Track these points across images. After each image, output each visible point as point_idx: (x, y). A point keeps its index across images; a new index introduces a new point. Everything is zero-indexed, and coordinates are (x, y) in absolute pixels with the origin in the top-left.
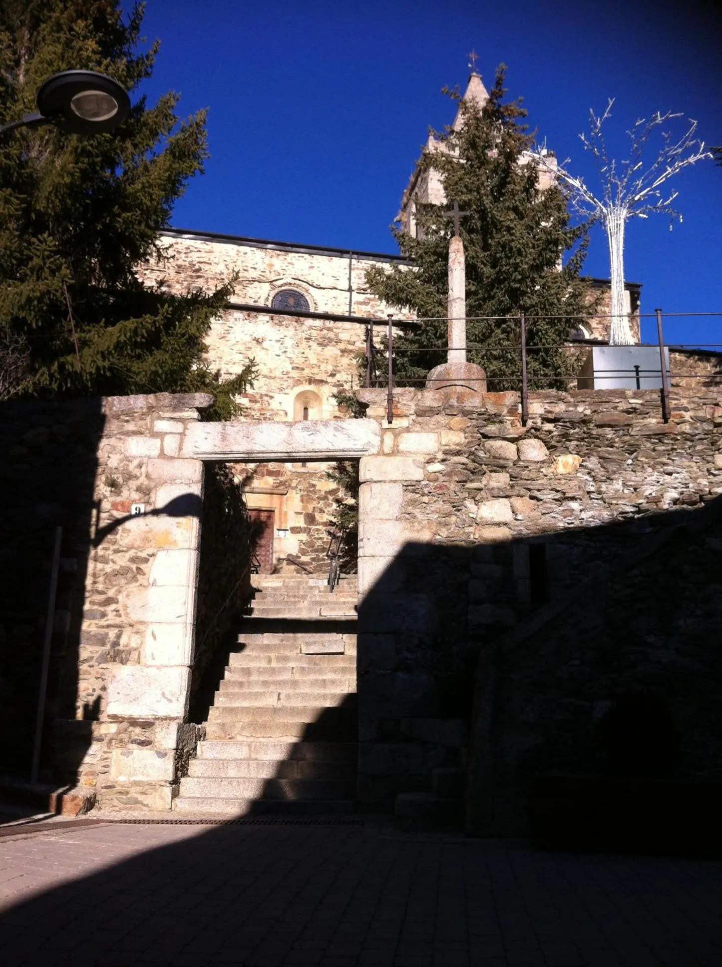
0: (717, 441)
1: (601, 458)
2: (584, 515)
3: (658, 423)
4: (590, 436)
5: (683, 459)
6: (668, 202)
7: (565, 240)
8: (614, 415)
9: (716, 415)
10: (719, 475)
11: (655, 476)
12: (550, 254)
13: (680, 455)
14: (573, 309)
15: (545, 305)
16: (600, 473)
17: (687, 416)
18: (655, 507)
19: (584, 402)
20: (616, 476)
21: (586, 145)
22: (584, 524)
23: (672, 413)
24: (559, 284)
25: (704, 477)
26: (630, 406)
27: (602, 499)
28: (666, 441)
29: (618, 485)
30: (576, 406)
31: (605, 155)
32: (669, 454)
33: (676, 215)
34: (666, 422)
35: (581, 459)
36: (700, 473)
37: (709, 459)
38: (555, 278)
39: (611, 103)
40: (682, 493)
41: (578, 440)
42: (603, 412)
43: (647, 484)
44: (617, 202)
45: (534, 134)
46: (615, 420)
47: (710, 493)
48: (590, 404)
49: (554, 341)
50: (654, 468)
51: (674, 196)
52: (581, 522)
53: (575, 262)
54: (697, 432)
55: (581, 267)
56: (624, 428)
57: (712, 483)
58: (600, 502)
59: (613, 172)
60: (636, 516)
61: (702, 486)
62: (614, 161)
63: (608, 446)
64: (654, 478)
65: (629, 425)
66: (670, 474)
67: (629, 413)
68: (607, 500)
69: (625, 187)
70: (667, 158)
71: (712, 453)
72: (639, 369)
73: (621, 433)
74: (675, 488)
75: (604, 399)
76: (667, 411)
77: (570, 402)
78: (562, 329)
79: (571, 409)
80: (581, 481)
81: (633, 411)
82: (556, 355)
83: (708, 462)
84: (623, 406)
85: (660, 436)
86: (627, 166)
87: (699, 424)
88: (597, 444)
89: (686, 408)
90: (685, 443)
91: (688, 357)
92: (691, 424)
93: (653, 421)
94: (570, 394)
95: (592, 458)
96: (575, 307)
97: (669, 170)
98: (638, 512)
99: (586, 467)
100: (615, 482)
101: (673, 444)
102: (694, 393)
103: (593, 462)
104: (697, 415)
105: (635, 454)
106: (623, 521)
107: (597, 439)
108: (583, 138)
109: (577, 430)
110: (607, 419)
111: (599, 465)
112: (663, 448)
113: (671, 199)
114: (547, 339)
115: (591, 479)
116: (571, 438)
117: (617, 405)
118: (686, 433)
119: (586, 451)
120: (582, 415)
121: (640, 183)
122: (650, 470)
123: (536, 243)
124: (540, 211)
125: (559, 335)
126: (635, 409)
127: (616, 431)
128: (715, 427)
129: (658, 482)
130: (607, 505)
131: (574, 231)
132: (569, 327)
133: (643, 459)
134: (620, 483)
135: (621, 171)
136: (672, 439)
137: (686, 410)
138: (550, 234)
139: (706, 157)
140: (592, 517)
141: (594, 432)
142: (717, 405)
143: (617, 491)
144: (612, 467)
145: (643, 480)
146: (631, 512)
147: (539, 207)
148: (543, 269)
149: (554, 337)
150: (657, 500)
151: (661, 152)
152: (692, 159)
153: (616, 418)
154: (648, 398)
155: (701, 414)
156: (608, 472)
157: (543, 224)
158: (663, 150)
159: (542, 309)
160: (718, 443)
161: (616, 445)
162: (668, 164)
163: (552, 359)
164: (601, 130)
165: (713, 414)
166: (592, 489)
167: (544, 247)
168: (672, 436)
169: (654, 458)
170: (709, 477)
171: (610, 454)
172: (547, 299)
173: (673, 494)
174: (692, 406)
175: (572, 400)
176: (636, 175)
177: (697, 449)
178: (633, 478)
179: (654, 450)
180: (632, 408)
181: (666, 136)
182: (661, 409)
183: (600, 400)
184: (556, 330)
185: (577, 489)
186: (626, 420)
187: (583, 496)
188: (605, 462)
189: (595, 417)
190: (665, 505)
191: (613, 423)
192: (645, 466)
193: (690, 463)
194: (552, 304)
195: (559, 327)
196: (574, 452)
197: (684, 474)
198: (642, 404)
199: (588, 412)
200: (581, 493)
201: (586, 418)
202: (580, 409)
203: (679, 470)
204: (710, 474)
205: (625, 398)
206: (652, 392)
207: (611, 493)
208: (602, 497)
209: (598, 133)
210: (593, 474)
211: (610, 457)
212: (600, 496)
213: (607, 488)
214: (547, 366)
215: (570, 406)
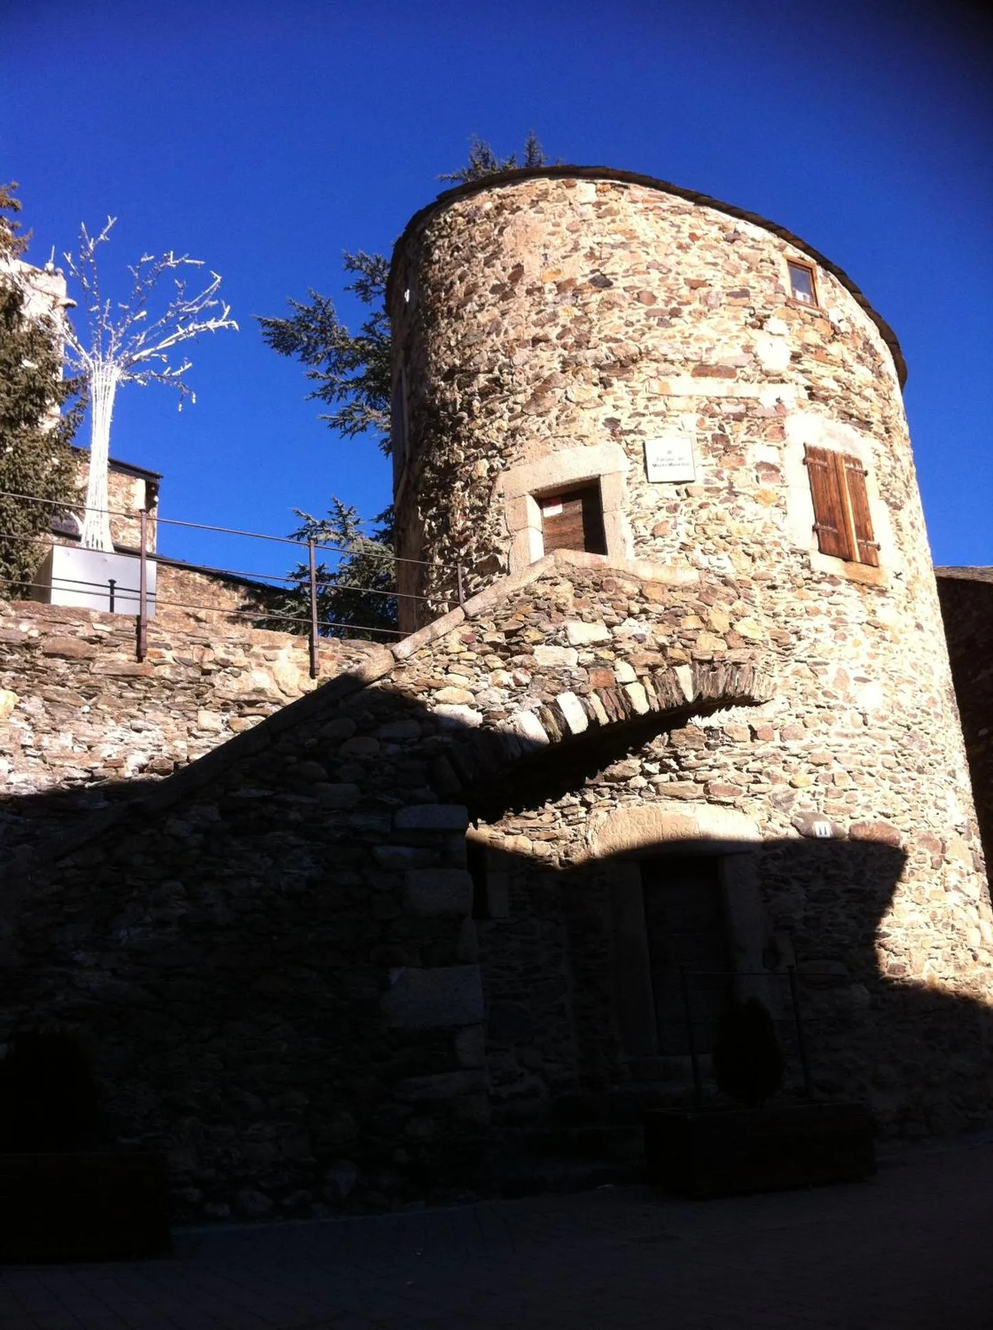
0: (203, 693)
1: (46, 699)
2: (13, 778)
3: (130, 661)
4: (34, 667)
5: (158, 713)
6: (179, 372)
7: (55, 393)
8: (71, 642)
9: (206, 659)
10: (202, 737)
11: (119, 732)
12: (31, 406)
13: (154, 706)
14: (56, 489)
15: (15, 476)
16: (43, 721)
17: (169, 656)
18: (114, 774)
19: (30, 618)
20: (65, 727)
21: (73, 270)
22: (12, 790)
23: (149, 649)
24: (38, 451)
25: (182, 738)
26: (94, 633)
27: (42, 757)
28: (137, 686)
29: (66, 739)
30: (17, 622)
31: (97, 290)
32: (139, 704)
33: (188, 392)
34: (140, 660)
35: (18, 698)
36: (178, 733)
37: (192, 715)
38: (33, 441)
39: (111, 223)
40: (151, 758)
41: (16, 670)
42: (56, 636)
43: (106, 742)
44: (108, 357)
45: (27, 238)
46: (71, 650)
47: (188, 760)
48: (38, 623)
49: (25, 529)
50: (118, 721)
51: (187, 367)
52: (9, 788)
53: (66, 425)
54: (179, 678)
55: (74, 434)
56: (83, 662)
57: (192, 747)
58: (38, 760)
59: (106, 315)
60: (88, 785)
61: (178, 750)
62: (108, 301)
63: (58, 684)
64: (117, 734)
65: (90, 659)
66: (138, 731)
67: (92, 642)
68: (48, 760)
69: (122, 340)
70: (179, 314)
71: (196, 708)
72: (116, 585)
73: (78, 668)
74: (144, 750)
75: (59, 619)
76: (143, 646)
77: (9, 616)
78: (37, 514)
79: (10, 625)
80: (15, 730)
81: (98, 640)
82: (26, 548)
83: (190, 719)
84: (84, 631)
85: (131, 679)
86: (125, 312)
87: (182, 669)
88: (42, 679)
89: (169, 645)
90: (161, 692)
91: (211, 581)
92: (173, 667)
93: (123, 658)
94: (12, 604)
95: (34, 699)
96: (59, 487)
97: (181, 331)
98: (91, 779)
99: (23, 710)
100: (62, 734)
101: (146, 691)
102: (181, 627)
103: (34, 705)
104: (182, 656)
105: (94, 699)
106: (68, 790)
107: (43, 672)
108: (69, 259)
109: (16, 656)
110: (60, 647)
111: (43, 710)
112: (133, 695)
113: (182, 370)
114: (13, 524)
115: (30, 728)
116: (5, 667)
117: (76, 628)
118: (164, 679)
119: (27, 688)
120: (25, 637)
121: (142, 339)
122: (112, 722)
123: (13, 387)
124: (23, 345)
125: (34, 522)
126: (100, 637)
127: (71, 664)
128: (203, 674)
129: (122, 740)
130: (47, 766)
131: (69, 383)
132: (48, 513)
133: (104, 707)
134: (70, 736)
135: (115, 316)
136: (147, 684)
137: (168, 647)
138: (33, 378)
139: (230, 325)
140: (26, 782)
141: (40, 663)
142: (208, 646)
143: (64, 748)
144: (60, 714)
145: (102, 736)
146: (81, 778)
147: (22, 338)
148: (19, 425)
149: (25, 522)
150: (117, 765)
151: (171, 305)
152: (212, 325)
153: (73, 646)
154: (119, 625)
155: (187, 655)
156: (54, 720)
157: (26, 363)
158: (174, 302)
159: (10, 481)
160: (205, 696)
161: (69, 684)
162: (179, 323)
163: (18, 553)
164: (94, 255)
165: (202, 657)
166: (29, 742)
167: (23, 394)
168: (147, 680)
169: (120, 708)
170: (189, 739)
171: (59, 695)
172: (19, 468)
173: (141, 758)
174: (178, 643)
175: (13, 613)
176: (137, 328)
177: (177, 700)
178: (88, 732)
179: (121, 697)
180: (96, 636)
181: (180, 286)
182: (135, 643)
183: (53, 619)
184: (29, 514)
185: (7, 740)
186: (88, 651)
187: (15, 751)
188: (52, 706)
189: (44, 641)
190: (128, 772)
191: (68, 654)
192: (107, 716)
193: (165, 719)
194: (26, 476)
195: (33, 509)
196: (9, 687)
197: (156, 734)
198: (111, 633)
199: (35, 633)
200: (12, 746)
201: (31, 641)
202: (24, 627)
203: (150, 726)
204: (191, 735)
205: (89, 621)
206: (126, 618)
207: (56, 750)
208: (42, 755)
209: (89, 258)
210: (32, 720)
211: (60, 699)
212: (40, 753)
213: (51, 742)
214: (11, 562)
215: (9, 621)
